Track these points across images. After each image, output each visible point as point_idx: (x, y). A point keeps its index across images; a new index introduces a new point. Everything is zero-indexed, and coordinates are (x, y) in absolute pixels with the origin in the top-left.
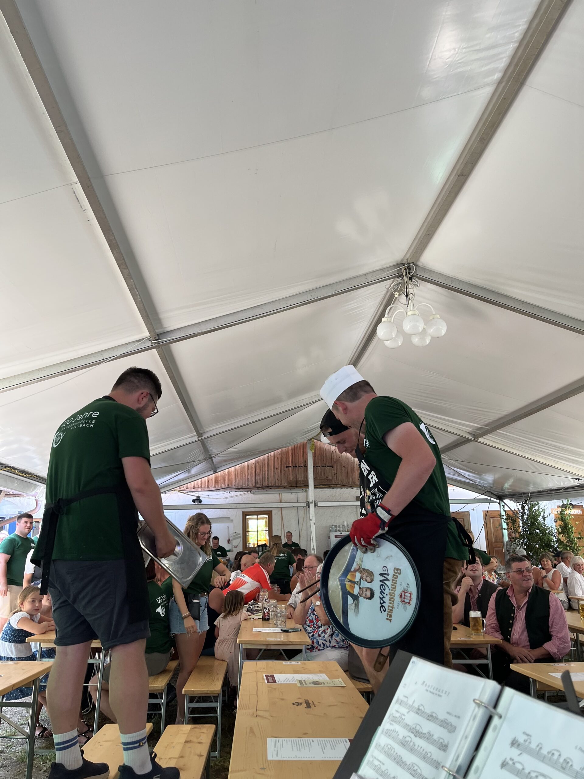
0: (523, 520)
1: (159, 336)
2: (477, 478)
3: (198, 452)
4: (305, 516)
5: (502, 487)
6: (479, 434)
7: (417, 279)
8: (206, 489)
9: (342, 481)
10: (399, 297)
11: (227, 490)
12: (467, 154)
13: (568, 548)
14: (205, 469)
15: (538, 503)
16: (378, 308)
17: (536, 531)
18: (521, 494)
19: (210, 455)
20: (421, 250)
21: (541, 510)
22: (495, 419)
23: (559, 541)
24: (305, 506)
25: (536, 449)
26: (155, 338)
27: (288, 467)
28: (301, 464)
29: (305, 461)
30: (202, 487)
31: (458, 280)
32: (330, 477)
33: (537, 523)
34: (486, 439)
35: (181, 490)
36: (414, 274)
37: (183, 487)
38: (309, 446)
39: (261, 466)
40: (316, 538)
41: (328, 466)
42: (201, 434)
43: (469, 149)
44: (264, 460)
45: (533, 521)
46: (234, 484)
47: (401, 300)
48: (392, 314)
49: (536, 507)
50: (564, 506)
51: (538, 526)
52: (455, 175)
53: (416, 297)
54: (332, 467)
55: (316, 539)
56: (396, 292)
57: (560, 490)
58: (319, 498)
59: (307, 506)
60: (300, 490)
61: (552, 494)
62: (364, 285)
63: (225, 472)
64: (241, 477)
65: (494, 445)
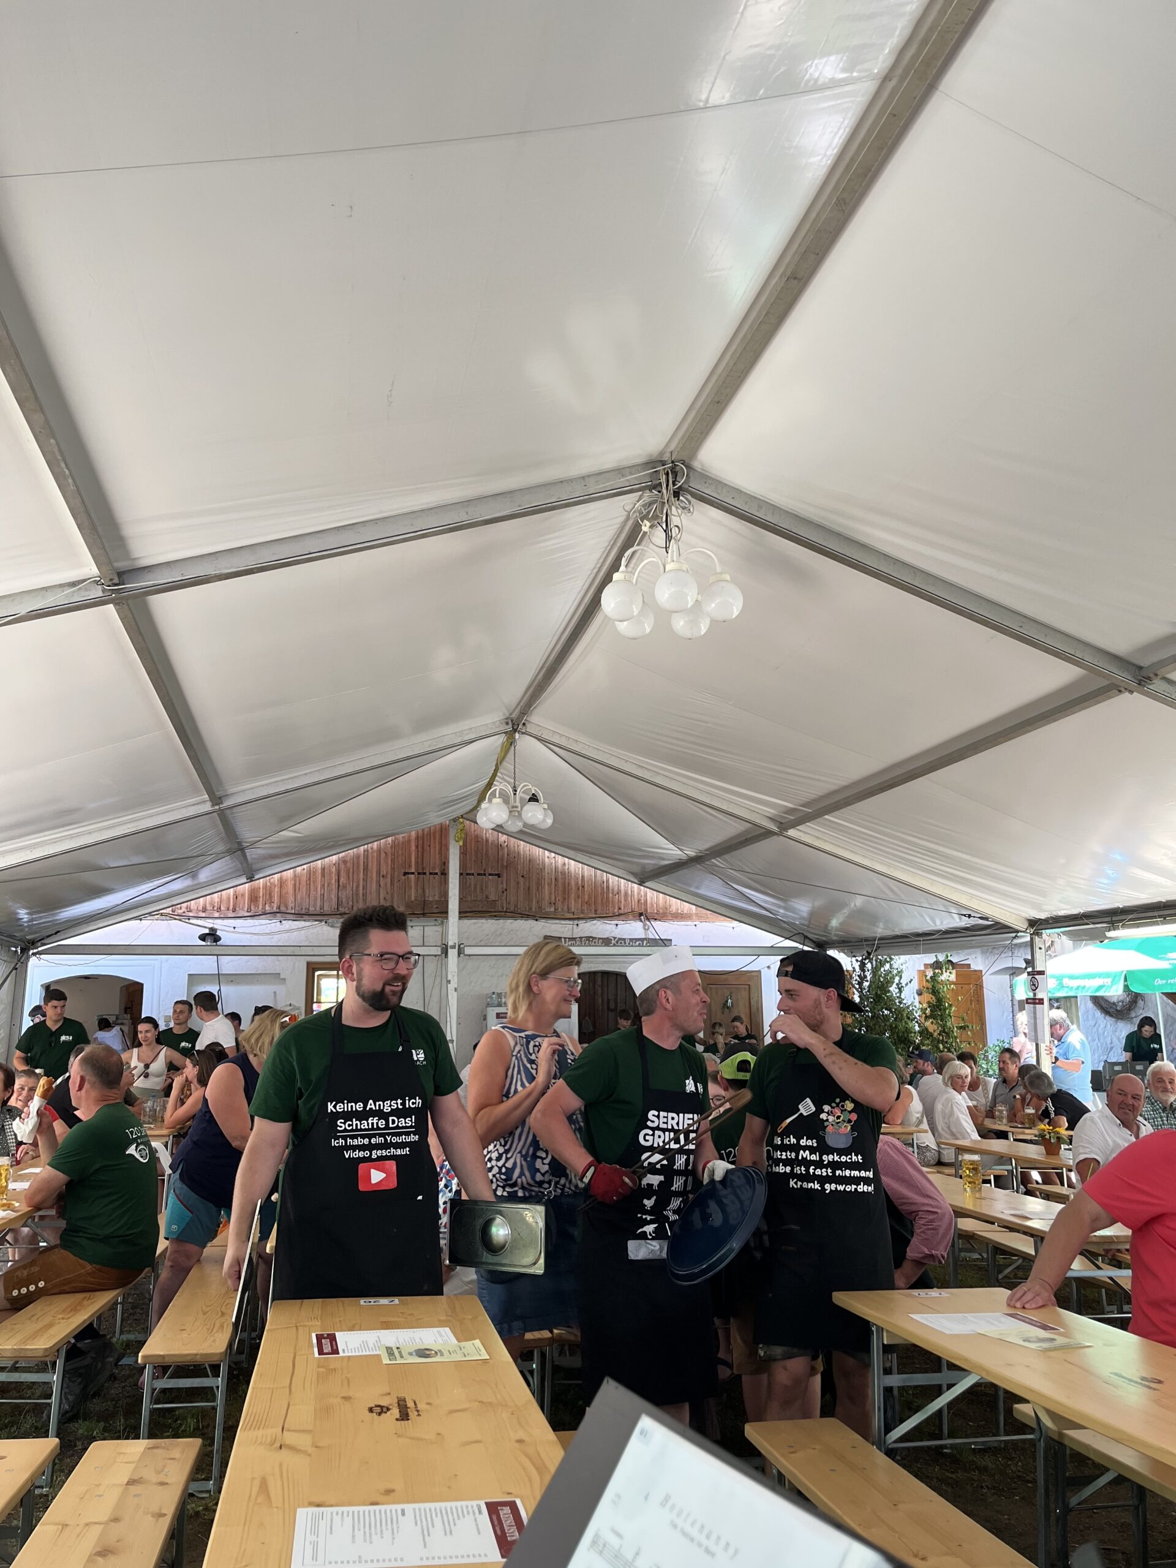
0: (862, 991)
1: (123, 576)
2: (779, 907)
3: (211, 836)
4: (439, 973)
5: (826, 926)
6: (789, 822)
7: (689, 497)
8: (231, 914)
9: (516, 906)
10: (650, 532)
11: (275, 917)
12: (807, 233)
13: (941, 1046)
14: (230, 871)
15: (891, 959)
16: (607, 552)
17: (883, 1012)
18: (861, 940)
19: (240, 843)
20: (701, 433)
21: (895, 972)
22: (821, 794)
23: (924, 1032)
24: (439, 953)
25: (895, 855)
26: (111, 580)
27: (408, 873)
28: (434, 868)
29: (444, 863)
30: (222, 908)
31: (772, 505)
32: (492, 897)
33: (887, 996)
34: (803, 832)
35: (176, 913)
36: (683, 486)
37: (181, 908)
38: (452, 833)
39: (351, 870)
40: (458, 1018)
41: (490, 875)
42: (220, 798)
43: (815, 220)
44: (358, 857)
45: (879, 992)
46: (291, 905)
47: (654, 540)
48: (633, 568)
49: (887, 967)
50: (937, 965)
51: (889, 1003)
52: (781, 276)
53: (685, 536)
54: (499, 875)
55: (457, 1021)
56: (645, 521)
57: (934, 934)
58: (468, 938)
59: (442, 953)
60: (431, 921)
61: (918, 943)
62: (579, 501)
63: (272, 880)
64: (307, 890)
65: (817, 843)
